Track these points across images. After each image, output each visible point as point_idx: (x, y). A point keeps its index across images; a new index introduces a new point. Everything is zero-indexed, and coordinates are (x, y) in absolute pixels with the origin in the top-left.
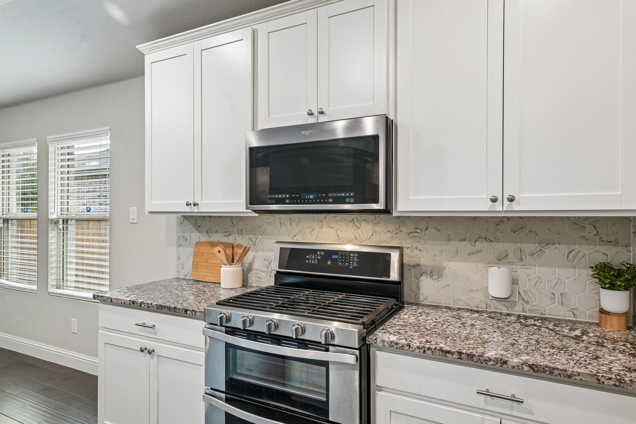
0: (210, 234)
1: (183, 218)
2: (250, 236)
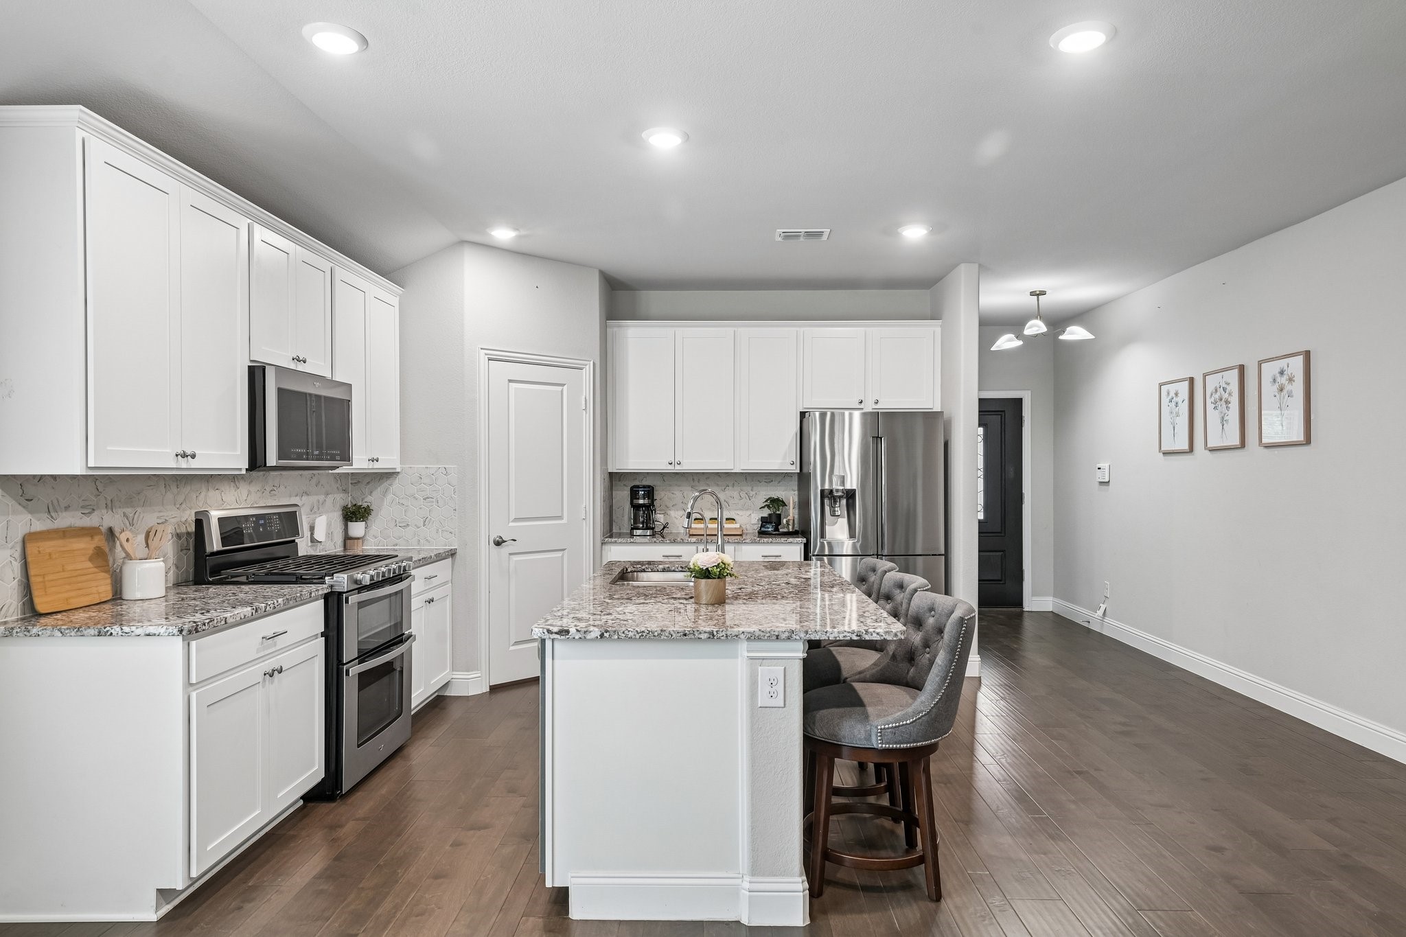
0: (53, 514)
2: (124, 510)
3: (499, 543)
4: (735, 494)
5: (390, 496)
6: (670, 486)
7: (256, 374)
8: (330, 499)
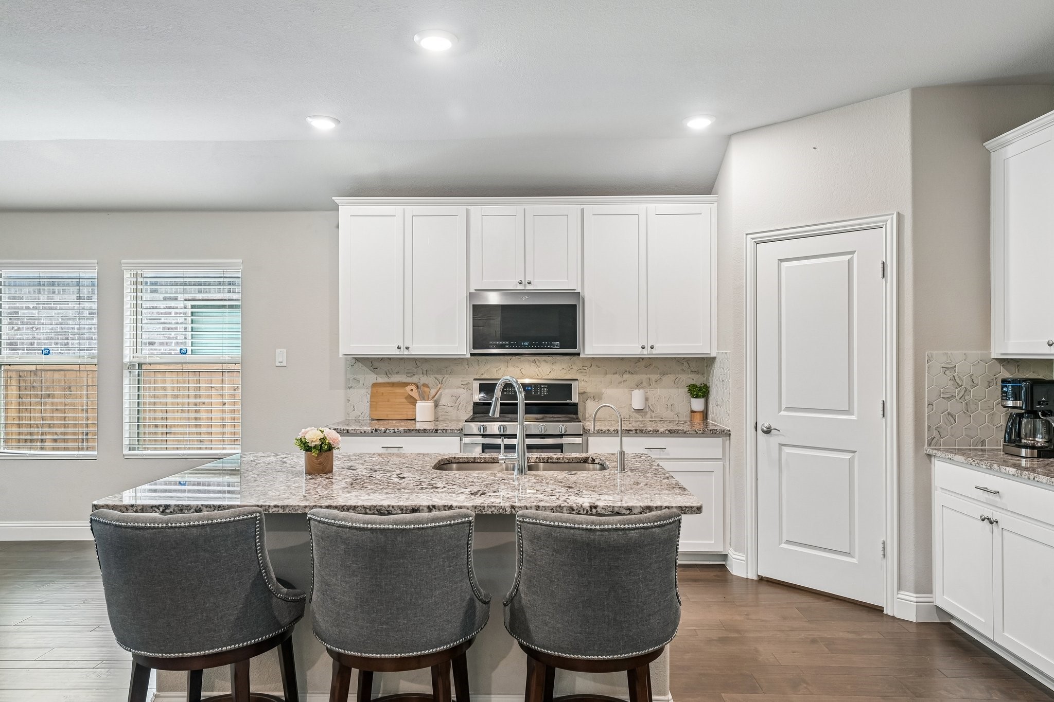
0: (389, 376)
1: (354, 361)
2: (436, 376)
3: (768, 431)
5: (719, 379)
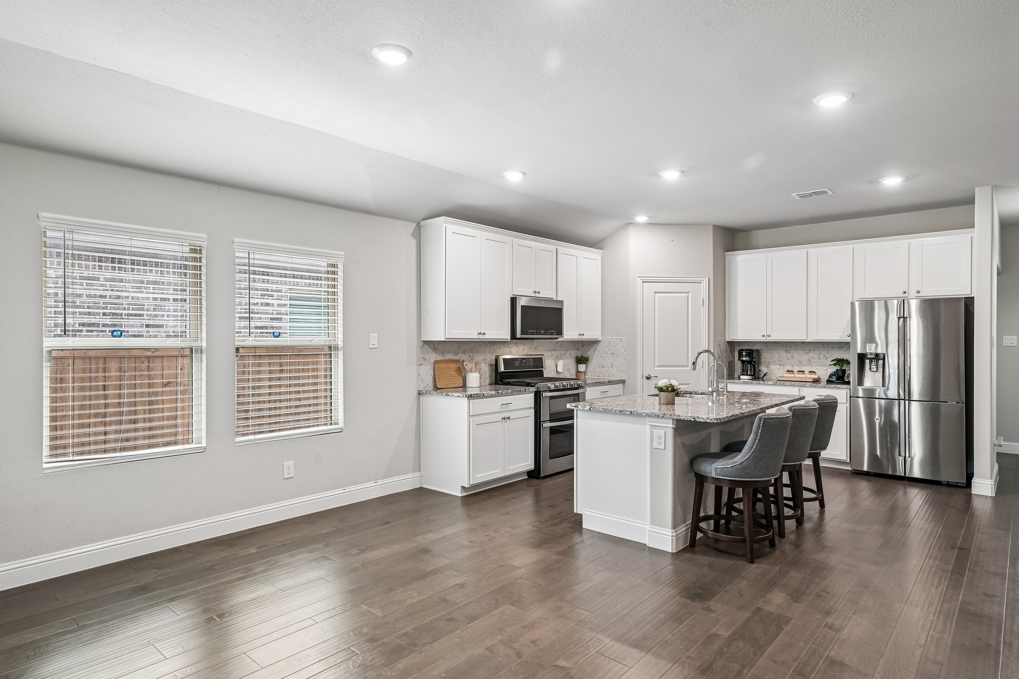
0: (444, 355)
1: (423, 343)
3: (648, 378)
4: (816, 356)
5: (597, 352)
6: (771, 350)
7: (513, 301)
8: (568, 353)
